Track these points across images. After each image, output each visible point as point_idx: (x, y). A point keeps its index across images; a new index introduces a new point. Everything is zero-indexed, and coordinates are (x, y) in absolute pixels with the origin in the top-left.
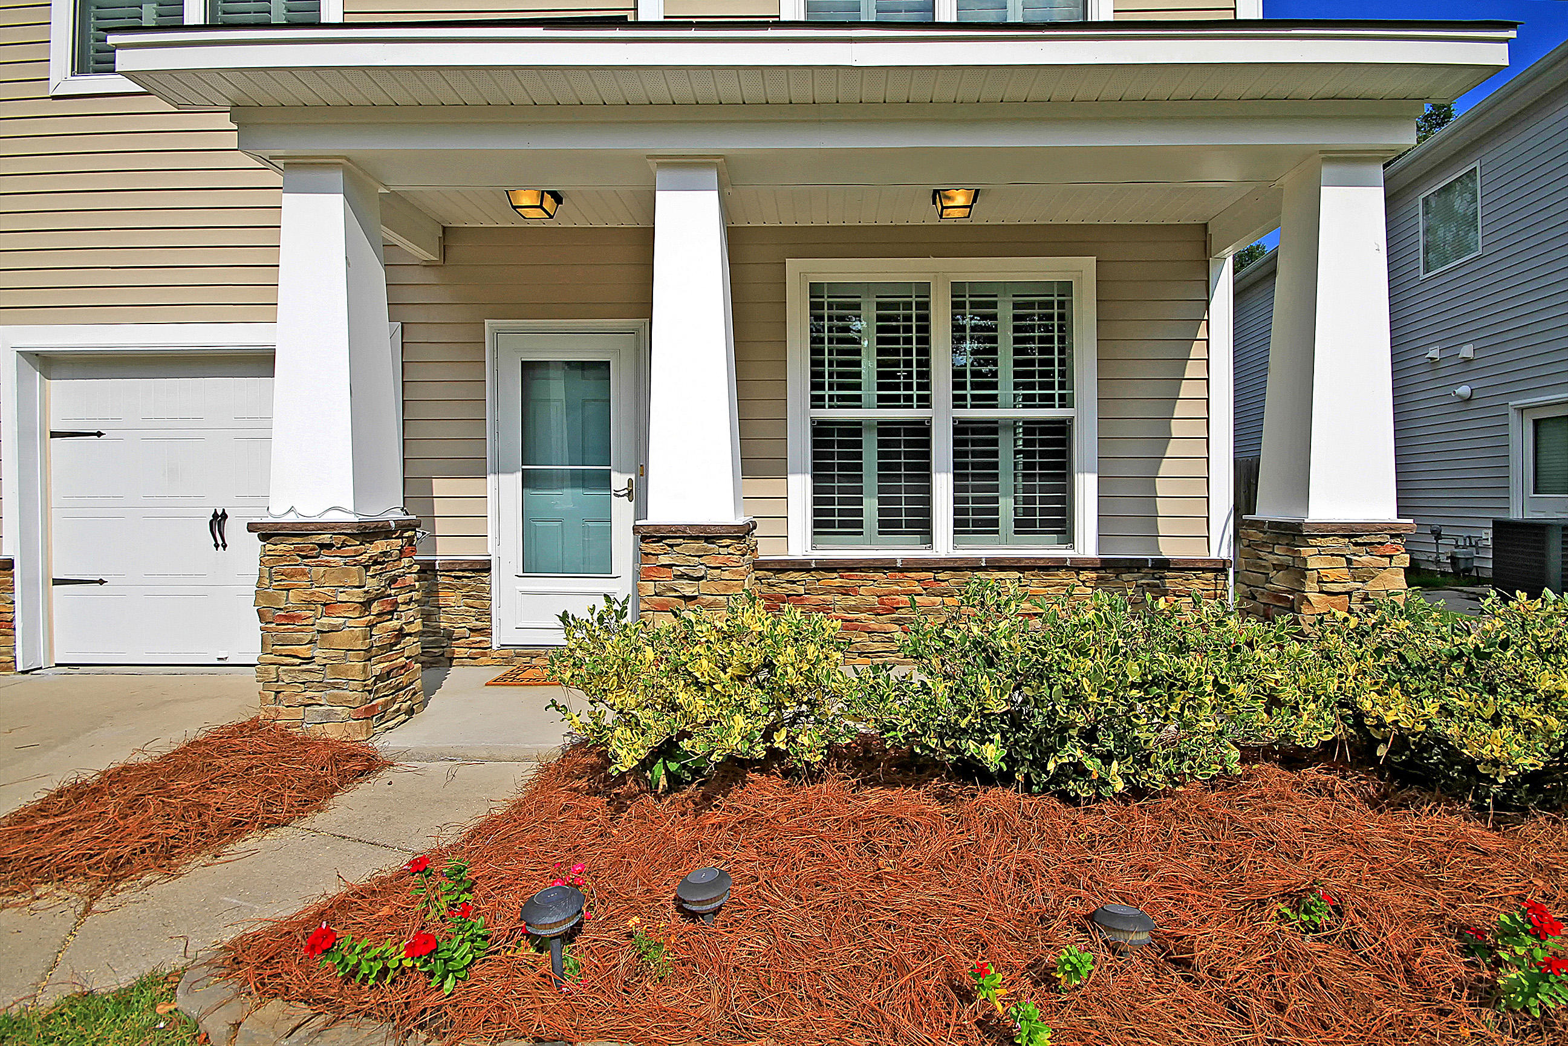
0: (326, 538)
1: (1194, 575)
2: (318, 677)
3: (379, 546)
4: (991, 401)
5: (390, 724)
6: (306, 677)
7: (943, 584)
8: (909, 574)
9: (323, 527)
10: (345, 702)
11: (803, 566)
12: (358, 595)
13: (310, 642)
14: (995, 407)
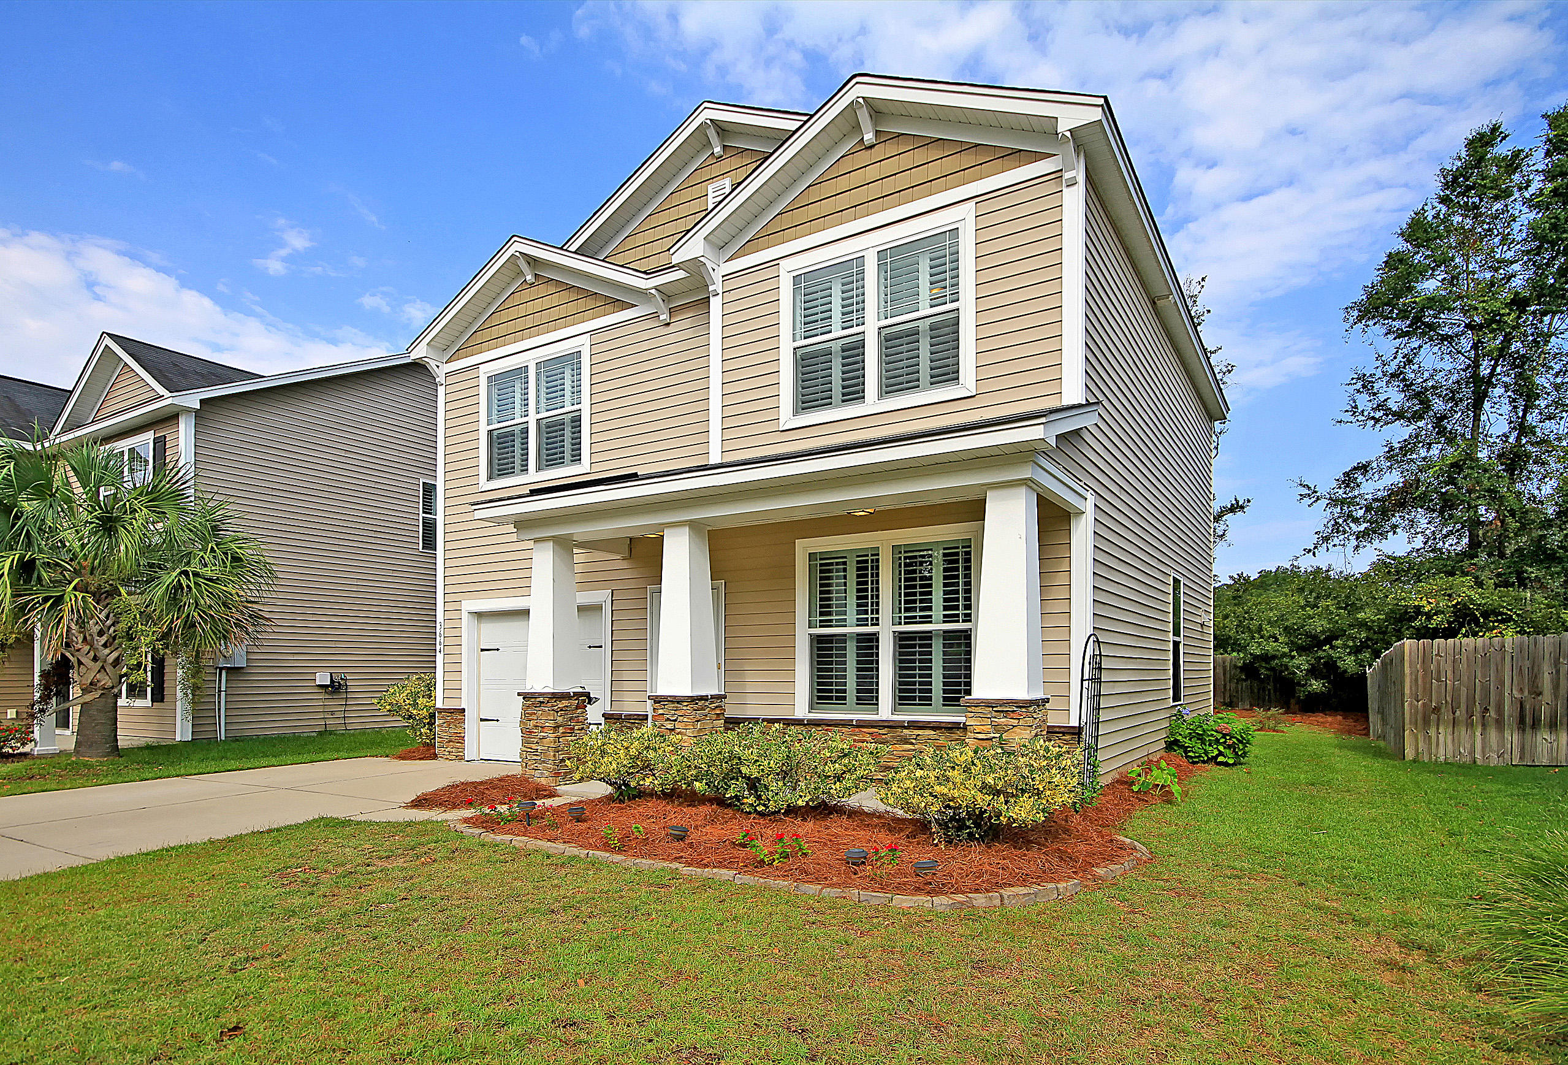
0: (541, 699)
1: (1057, 737)
2: (539, 758)
3: (565, 703)
4: (927, 619)
5: (568, 782)
6: (535, 757)
7: (883, 737)
8: (863, 730)
9: (541, 694)
10: (547, 769)
11: (799, 722)
12: (551, 724)
13: (537, 743)
14: (931, 622)
